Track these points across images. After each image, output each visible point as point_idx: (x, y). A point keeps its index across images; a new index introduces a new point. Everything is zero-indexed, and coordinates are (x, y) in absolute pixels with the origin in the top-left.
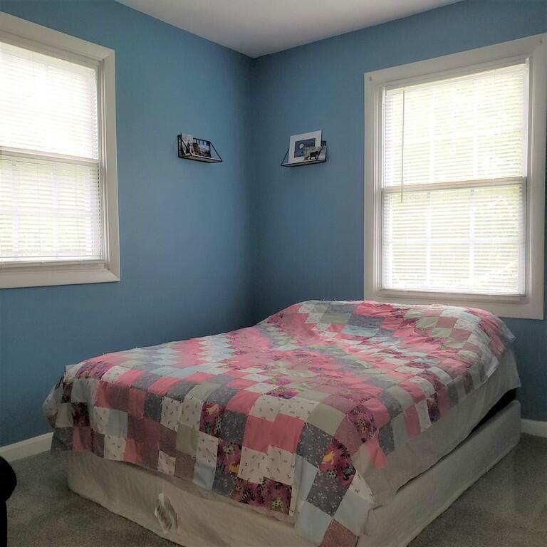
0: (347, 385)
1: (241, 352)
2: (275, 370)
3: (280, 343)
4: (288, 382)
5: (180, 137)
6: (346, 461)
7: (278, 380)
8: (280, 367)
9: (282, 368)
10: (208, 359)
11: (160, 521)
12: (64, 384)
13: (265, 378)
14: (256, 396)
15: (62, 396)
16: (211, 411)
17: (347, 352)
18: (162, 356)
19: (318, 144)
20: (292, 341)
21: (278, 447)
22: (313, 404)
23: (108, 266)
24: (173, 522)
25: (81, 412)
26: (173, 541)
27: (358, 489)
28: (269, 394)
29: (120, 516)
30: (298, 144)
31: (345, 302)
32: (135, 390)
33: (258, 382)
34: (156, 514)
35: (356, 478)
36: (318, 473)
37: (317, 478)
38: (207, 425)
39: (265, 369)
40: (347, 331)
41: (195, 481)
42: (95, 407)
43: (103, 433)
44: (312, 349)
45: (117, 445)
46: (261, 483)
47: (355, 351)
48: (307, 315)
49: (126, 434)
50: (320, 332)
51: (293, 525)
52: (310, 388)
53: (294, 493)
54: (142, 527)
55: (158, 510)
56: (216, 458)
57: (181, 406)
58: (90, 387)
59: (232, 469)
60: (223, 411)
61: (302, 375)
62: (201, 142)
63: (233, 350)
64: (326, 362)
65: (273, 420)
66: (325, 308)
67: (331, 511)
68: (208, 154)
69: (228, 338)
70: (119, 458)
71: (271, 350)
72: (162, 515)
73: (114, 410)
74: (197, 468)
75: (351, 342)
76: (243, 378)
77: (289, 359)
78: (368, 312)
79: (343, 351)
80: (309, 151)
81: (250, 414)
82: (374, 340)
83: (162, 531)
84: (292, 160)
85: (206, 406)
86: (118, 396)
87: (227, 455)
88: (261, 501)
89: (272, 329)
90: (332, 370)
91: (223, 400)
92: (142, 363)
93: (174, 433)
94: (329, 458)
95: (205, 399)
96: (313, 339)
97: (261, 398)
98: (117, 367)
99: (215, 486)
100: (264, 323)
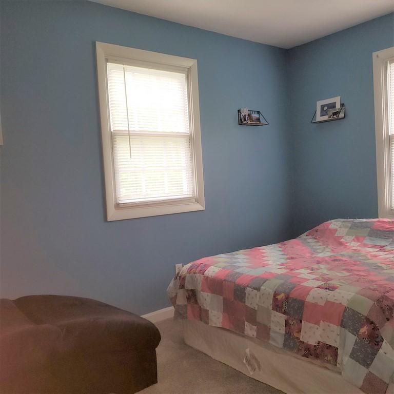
0: (373, 281)
1: (292, 258)
2: (318, 271)
3: (318, 251)
4: (330, 279)
5: (239, 111)
6: (376, 332)
7: (323, 278)
8: (322, 269)
9: (324, 269)
10: (270, 262)
11: (247, 366)
12: (180, 277)
13: (313, 276)
14: (310, 289)
15: (179, 285)
16: (279, 297)
17: (370, 257)
18: (240, 260)
19: (338, 106)
20: (327, 250)
21: (327, 322)
22: (350, 294)
23: (197, 201)
24: (256, 367)
25: (192, 295)
26: (257, 379)
27: (386, 352)
28: (318, 287)
29: (220, 362)
30: (322, 107)
31: (365, 220)
32: (227, 282)
33: (309, 280)
34: (244, 361)
35: (384, 344)
36: (356, 340)
37: (356, 343)
38: (278, 306)
39: (312, 270)
40: (367, 241)
41: (271, 342)
42: (202, 292)
43: (208, 309)
44: (343, 255)
45: (217, 317)
46: (316, 345)
47: (376, 256)
48: (336, 230)
49: (222, 310)
50: (347, 243)
51: (340, 373)
52: (347, 283)
53: (339, 352)
54: (235, 369)
55: (246, 359)
56: (284, 328)
57: (258, 294)
58: (197, 279)
59: (296, 335)
60: (287, 298)
61: (339, 274)
62: (254, 112)
63: (286, 257)
64: (355, 265)
65: (323, 305)
66: (350, 225)
67: (368, 366)
68: (258, 120)
69: (280, 247)
70: (219, 325)
71: (313, 256)
72: (249, 363)
73: (213, 294)
74: (272, 334)
75: (371, 250)
76: (298, 276)
77: (327, 262)
78: (382, 227)
79: (367, 257)
80: (332, 111)
81: (307, 300)
82: (388, 248)
83: (249, 372)
84: (319, 118)
85: (275, 295)
86: (216, 285)
87: (292, 326)
88: (317, 356)
89: (310, 240)
90: (360, 271)
91: (287, 291)
92: (228, 265)
93: (255, 311)
94: (364, 330)
95: (274, 290)
96: (342, 247)
97: (313, 290)
98: (213, 267)
99: (285, 345)
100: (303, 236)
